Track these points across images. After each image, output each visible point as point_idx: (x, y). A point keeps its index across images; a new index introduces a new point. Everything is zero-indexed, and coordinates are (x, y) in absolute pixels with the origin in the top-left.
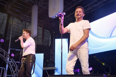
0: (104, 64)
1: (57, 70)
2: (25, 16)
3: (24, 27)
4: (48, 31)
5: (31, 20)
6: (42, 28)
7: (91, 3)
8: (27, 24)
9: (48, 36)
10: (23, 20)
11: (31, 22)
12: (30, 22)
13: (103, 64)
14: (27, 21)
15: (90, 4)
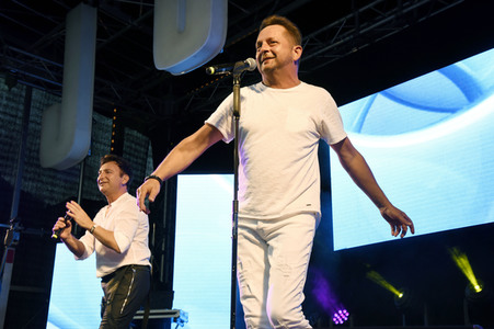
0: (401, 295)
1: (182, 322)
2: (27, 57)
3: (18, 110)
4: (140, 135)
5: (60, 79)
6: (114, 122)
7: (351, 15)
8: (37, 94)
9: (140, 161)
10: (17, 73)
11: (60, 88)
12: (55, 89)
13: (397, 293)
14: (38, 83)
15: (343, 19)
